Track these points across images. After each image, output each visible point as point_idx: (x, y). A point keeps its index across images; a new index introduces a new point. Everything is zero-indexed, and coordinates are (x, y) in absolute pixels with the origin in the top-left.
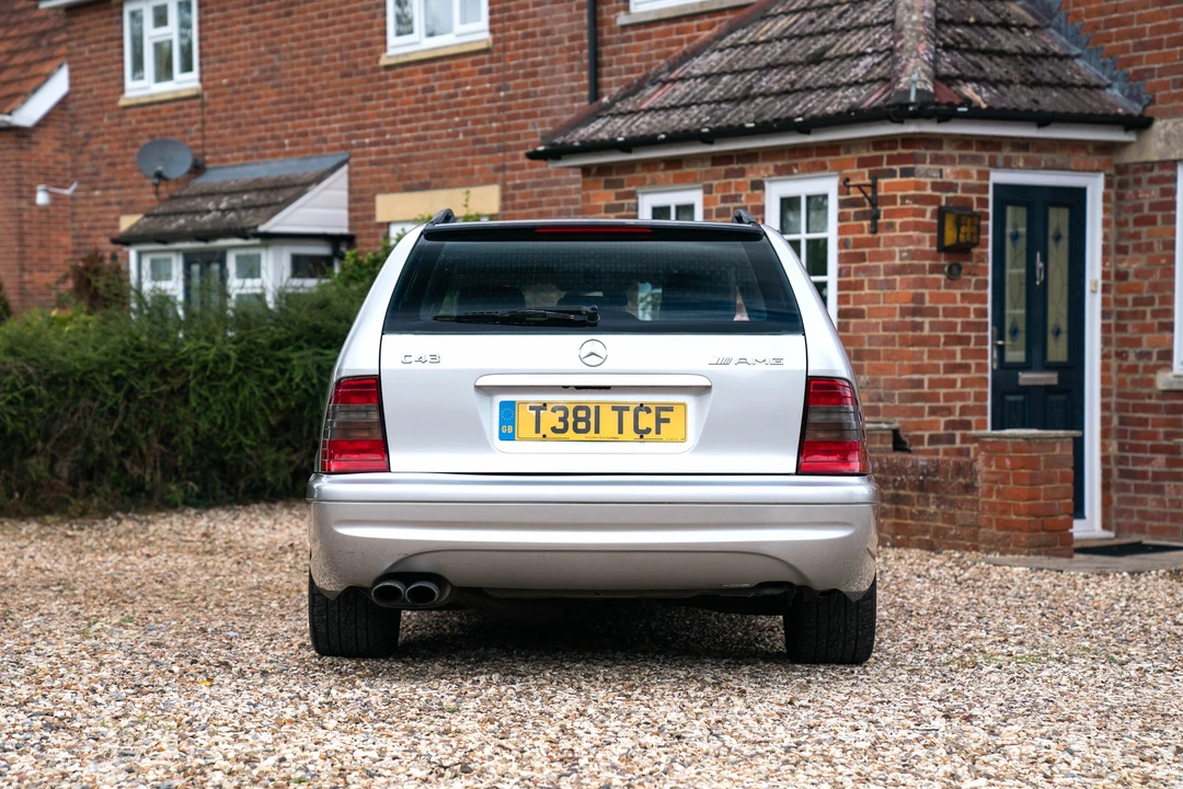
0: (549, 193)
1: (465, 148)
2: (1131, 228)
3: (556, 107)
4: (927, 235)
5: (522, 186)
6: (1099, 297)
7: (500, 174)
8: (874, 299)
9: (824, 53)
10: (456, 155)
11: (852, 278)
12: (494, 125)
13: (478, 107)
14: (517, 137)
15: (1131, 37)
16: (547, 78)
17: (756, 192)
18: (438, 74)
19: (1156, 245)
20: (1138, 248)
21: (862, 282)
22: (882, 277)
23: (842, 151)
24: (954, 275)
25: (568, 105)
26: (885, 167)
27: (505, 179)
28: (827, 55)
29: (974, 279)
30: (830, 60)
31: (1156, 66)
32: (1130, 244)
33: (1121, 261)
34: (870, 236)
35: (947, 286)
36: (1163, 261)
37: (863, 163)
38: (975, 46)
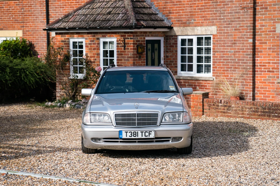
0: (36, 33)
1: (13, 21)
2: (169, 48)
3: (37, 14)
4: (135, 51)
5: (29, 31)
6: (163, 60)
7: (22, 28)
8: (125, 63)
9: (111, 12)
10: (11, 23)
11: (120, 58)
12: (20, 17)
13: (16, 12)
14: (27, 20)
15: (168, 11)
16: (34, 8)
17: (98, 40)
18: (4, 4)
19: (174, 51)
20: (170, 51)
21: (122, 59)
22: (126, 59)
23: (117, 33)
24: (140, 58)
25: (40, 14)
26: (127, 37)
27: (24, 29)
28: (111, 13)
29: (143, 59)
30: (112, 14)
31: (173, 17)
32: (169, 51)
33: (167, 54)
34: (124, 50)
35: (139, 60)
36: (175, 54)
37: (122, 36)
38: (141, 13)
